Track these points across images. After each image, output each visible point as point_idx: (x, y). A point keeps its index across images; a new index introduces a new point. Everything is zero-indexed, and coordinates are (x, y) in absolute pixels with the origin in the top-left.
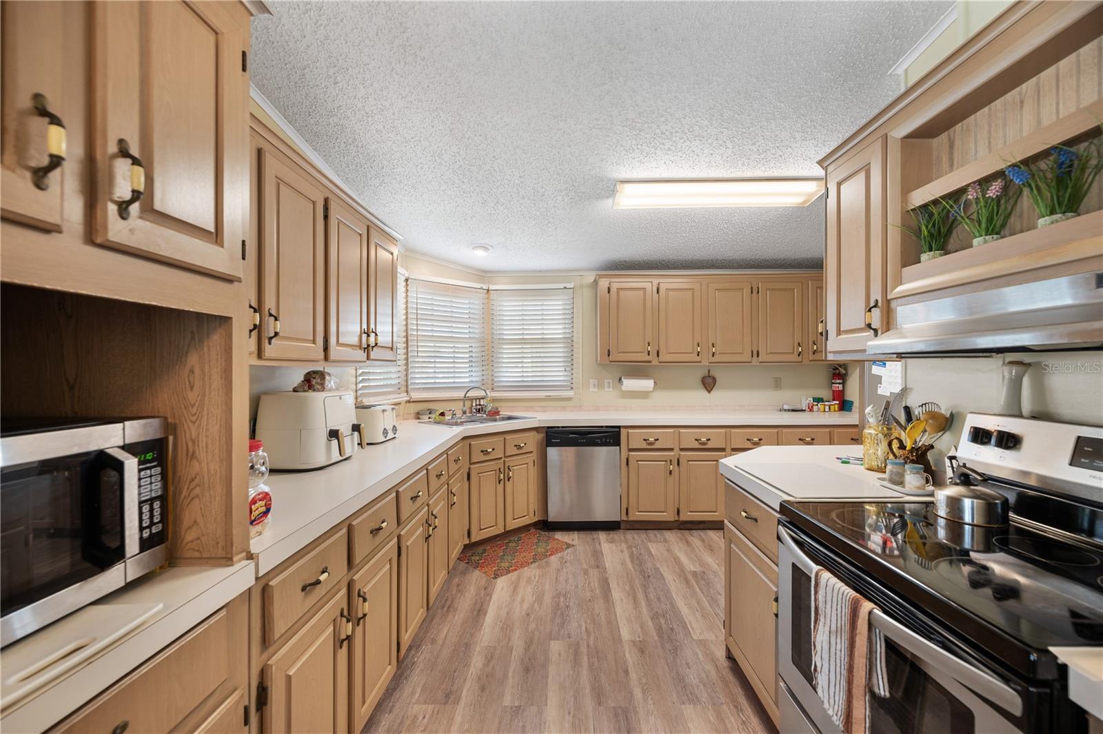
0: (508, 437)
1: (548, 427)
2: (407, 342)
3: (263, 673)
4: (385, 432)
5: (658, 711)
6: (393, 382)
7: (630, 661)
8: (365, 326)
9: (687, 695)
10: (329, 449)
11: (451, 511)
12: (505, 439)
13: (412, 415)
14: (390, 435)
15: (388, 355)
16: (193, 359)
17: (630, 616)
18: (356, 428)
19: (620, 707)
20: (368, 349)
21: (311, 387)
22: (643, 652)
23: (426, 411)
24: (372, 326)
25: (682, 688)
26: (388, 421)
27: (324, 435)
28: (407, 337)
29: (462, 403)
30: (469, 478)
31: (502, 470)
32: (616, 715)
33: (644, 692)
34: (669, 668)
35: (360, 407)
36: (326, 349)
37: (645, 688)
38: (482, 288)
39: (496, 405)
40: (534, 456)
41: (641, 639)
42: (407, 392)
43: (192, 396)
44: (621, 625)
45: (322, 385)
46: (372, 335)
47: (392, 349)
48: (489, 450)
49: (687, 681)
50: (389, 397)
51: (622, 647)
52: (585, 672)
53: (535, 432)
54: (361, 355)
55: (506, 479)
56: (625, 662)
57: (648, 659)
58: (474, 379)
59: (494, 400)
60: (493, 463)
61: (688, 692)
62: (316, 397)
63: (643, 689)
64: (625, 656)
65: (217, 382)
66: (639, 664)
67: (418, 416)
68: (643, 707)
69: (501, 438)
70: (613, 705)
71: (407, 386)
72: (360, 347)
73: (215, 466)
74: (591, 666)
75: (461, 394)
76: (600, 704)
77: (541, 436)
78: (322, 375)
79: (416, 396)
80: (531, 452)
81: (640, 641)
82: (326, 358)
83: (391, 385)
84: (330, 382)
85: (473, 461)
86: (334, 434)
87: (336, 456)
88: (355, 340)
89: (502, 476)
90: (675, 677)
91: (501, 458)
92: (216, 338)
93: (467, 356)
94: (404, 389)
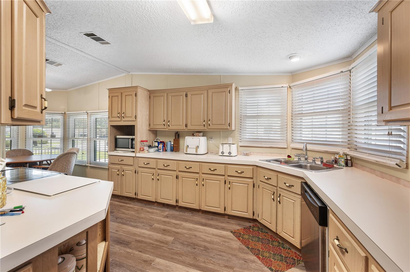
5: (118, 252)
7: (144, 255)
9: (113, 263)
17: (171, 269)
19: (130, 244)
22: (145, 261)
25: (117, 264)
32: (129, 242)
33: (128, 252)
34: (128, 265)
37: (129, 254)
41: (152, 265)
44: (167, 262)
49: (118, 267)
51: (154, 256)
52: (151, 241)
56: (145, 253)
57: (140, 261)
61: (114, 265)
63: (129, 252)
64: (148, 254)
66: (140, 257)
68: (123, 249)
70: (132, 243)
74: (153, 244)
76: (136, 240)
81: (151, 264)
90: (123, 265)
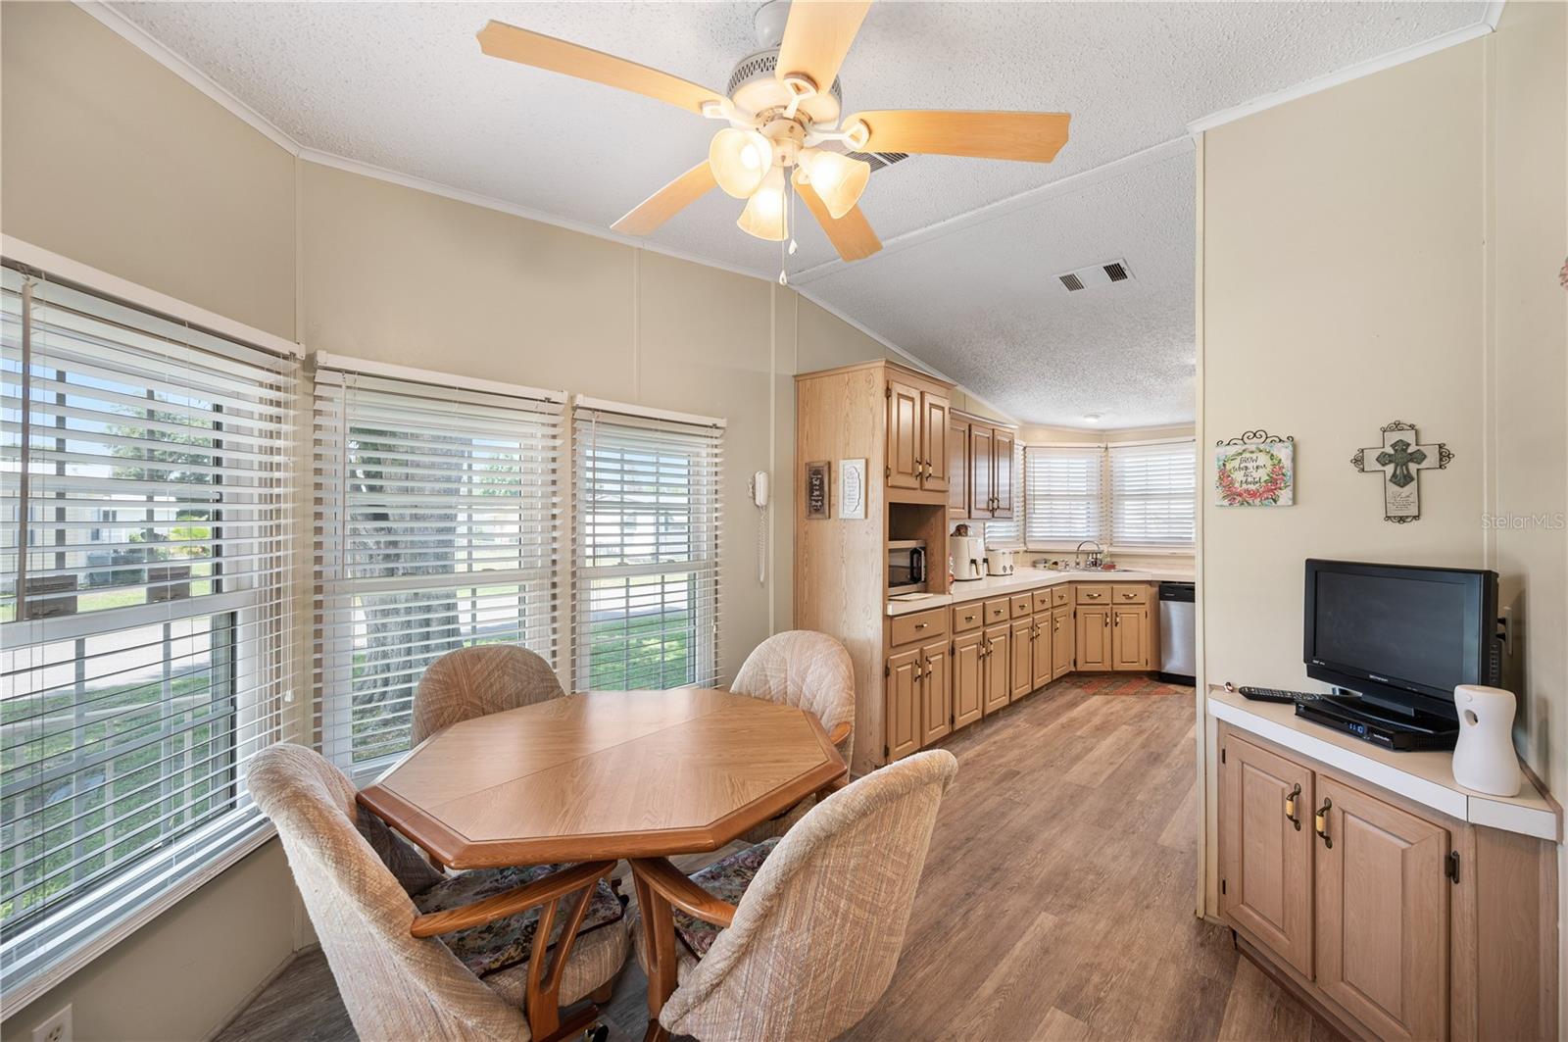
0: (1115, 586)
1: (1164, 582)
2: (1025, 501)
3: (953, 642)
4: (1005, 568)
6: (1013, 534)
8: (991, 496)
10: (970, 569)
11: (1055, 635)
12: (1112, 588)
13: (1029, 564)
14: (1008, 572)
15: (1006, 514)
16: (933, 520)
18: (985, 561)
20: (993, 510)
21: (960, 534)
23: (1042, 558)
24: (996, 495)
26: (1008, 561)
27: (968, 562)
28: (1025, 496)
29: (1075, 556)
30: (1075, 616)
31: (1109, 615)
35: (988, 550)
36: (970, 512)
38: (1099, 447)
39: (1114, 559)
40: (1147, 607)
42: (1025, 544)
43: (932, 533)
45: (966, 533)
46: (996, 501)
47: (1009, 509)
48: (1095, 595)
50: (1009, 546)
53: (1149, 586)
54: (989, 515)
55: (1114, 624)
58: (1091, 534)
59: (1112, 555)
60: (1100, 607)
62: (964, 540)
65: (940, 528)
67: (1034, 564)
69: (1109, 586)
71: (1025, 539)
72: (988, 510)
73: (940, 559)
75: (1074, 548)
77: (1155, 589)
78: (966, 527)
79: (1032, 547)
80: (1144, 604)
82: (969, 517)
83: (1010, 537)
84: (970, 532)
85: (1079, 602)
86: (973, 562)
87: (974, 576)
88: (985, 506)
89: (1108, 620)
91: (1108, 604)
92: (940, 513)
93: (1085, 512)
94: (1022, 540)
